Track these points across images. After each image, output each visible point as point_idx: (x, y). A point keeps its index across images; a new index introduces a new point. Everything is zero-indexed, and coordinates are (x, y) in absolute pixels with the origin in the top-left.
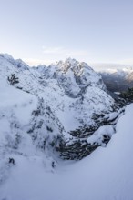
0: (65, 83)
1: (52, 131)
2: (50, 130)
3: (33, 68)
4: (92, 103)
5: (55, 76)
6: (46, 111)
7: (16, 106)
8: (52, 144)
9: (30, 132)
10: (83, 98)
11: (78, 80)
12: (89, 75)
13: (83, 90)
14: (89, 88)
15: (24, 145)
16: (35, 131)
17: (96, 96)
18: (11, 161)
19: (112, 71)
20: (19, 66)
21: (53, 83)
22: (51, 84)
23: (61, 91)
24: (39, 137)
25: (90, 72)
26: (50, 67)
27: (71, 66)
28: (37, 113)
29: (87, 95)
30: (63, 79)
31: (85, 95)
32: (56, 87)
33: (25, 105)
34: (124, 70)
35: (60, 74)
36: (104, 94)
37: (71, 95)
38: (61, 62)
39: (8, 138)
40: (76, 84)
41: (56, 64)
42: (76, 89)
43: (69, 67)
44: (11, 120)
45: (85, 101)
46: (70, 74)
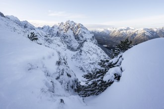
0: (67, 40)
1: (70, 76)
2: (69, 76)
3: (39, 28)
4: (88, 54)
5: (58, 34)
6: (63, 61)
7: (44, 58)
8: (72, 87)
9: (58, 78)
10: (81, 51)
11: (77, 38)
12: (85, 33)
13: (81, 45)
14: (85, 43)
15: (57, 89)
16: (61, 77)
17: (91, 49)
18: (62, 101)
19: (101, 30)
20: (25, 27)
21: (57, 40)
22: (55, 41)
23: (64, 46)
24: (64, 82)
25: (85, 31)
26: (53, 27)
27: (71, 26)
28: (59, 63)
29: (84, 48)
30: (65, 37)
31: (83, 49)
32: (60, 43)
33: (50, 57)
34: (109, 29)
35: (62, 33)
36: (96, 47)
37: (72, 49)
38: (62, 23)
39: (47, 84)
40: (76, 41)
41: (58, 25)
42: (75, 44)
43: (69, 27)
44: (44, 69)
45: (83, 53)
46: (70, 33)
